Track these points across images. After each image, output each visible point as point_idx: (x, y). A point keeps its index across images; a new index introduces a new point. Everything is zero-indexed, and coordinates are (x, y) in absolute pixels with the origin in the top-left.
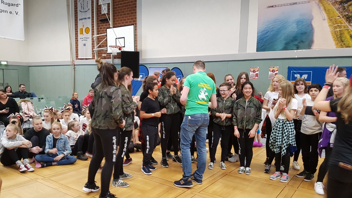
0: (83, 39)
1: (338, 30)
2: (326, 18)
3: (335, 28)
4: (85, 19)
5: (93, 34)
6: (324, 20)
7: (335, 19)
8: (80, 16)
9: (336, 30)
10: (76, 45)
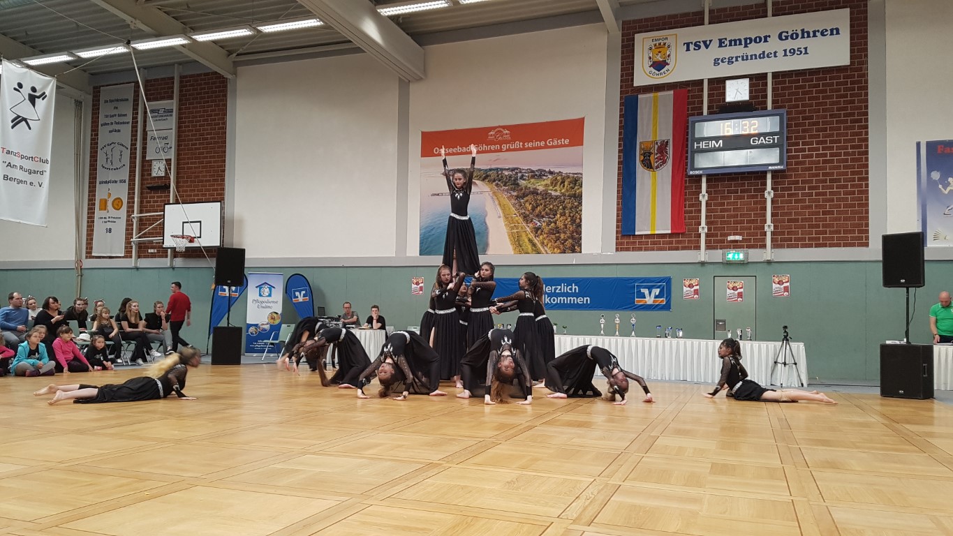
0: (108, 219)
1: (515, 231)
2: (502, 215)
3: (512, 228)
4: (116, 182)
5: (130, 211)
6: (500, 217)
7: (512, 217)
8: (101, 175)
9: (513, 231)
10: (87, 230)
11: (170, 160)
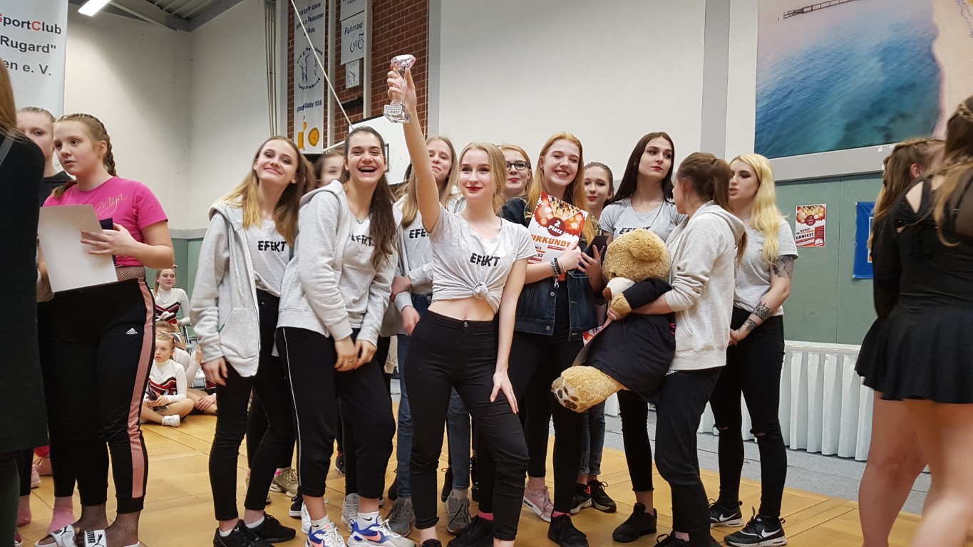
4: (310, 105)
8: (298, 99)
11: (363, 59)
